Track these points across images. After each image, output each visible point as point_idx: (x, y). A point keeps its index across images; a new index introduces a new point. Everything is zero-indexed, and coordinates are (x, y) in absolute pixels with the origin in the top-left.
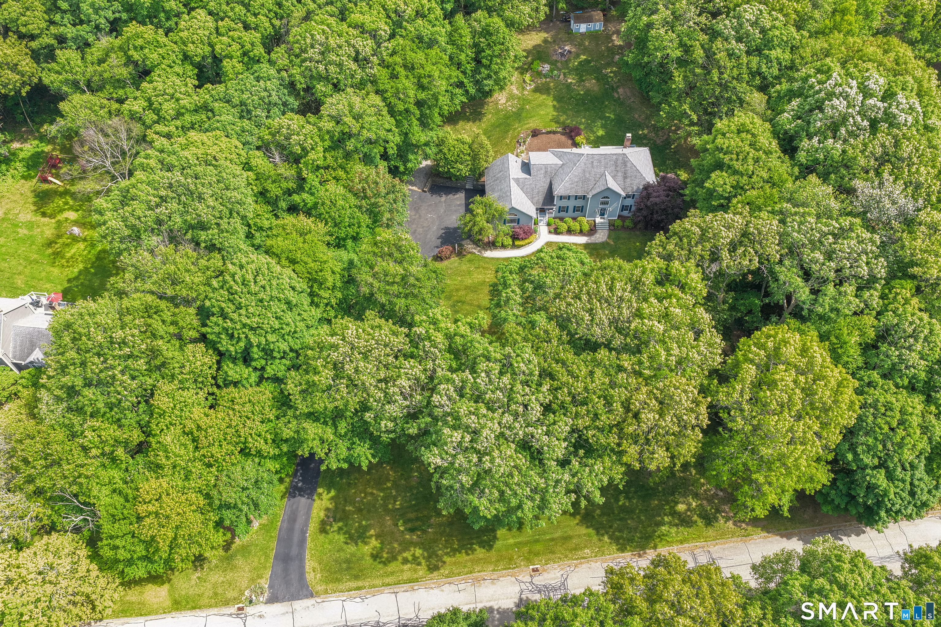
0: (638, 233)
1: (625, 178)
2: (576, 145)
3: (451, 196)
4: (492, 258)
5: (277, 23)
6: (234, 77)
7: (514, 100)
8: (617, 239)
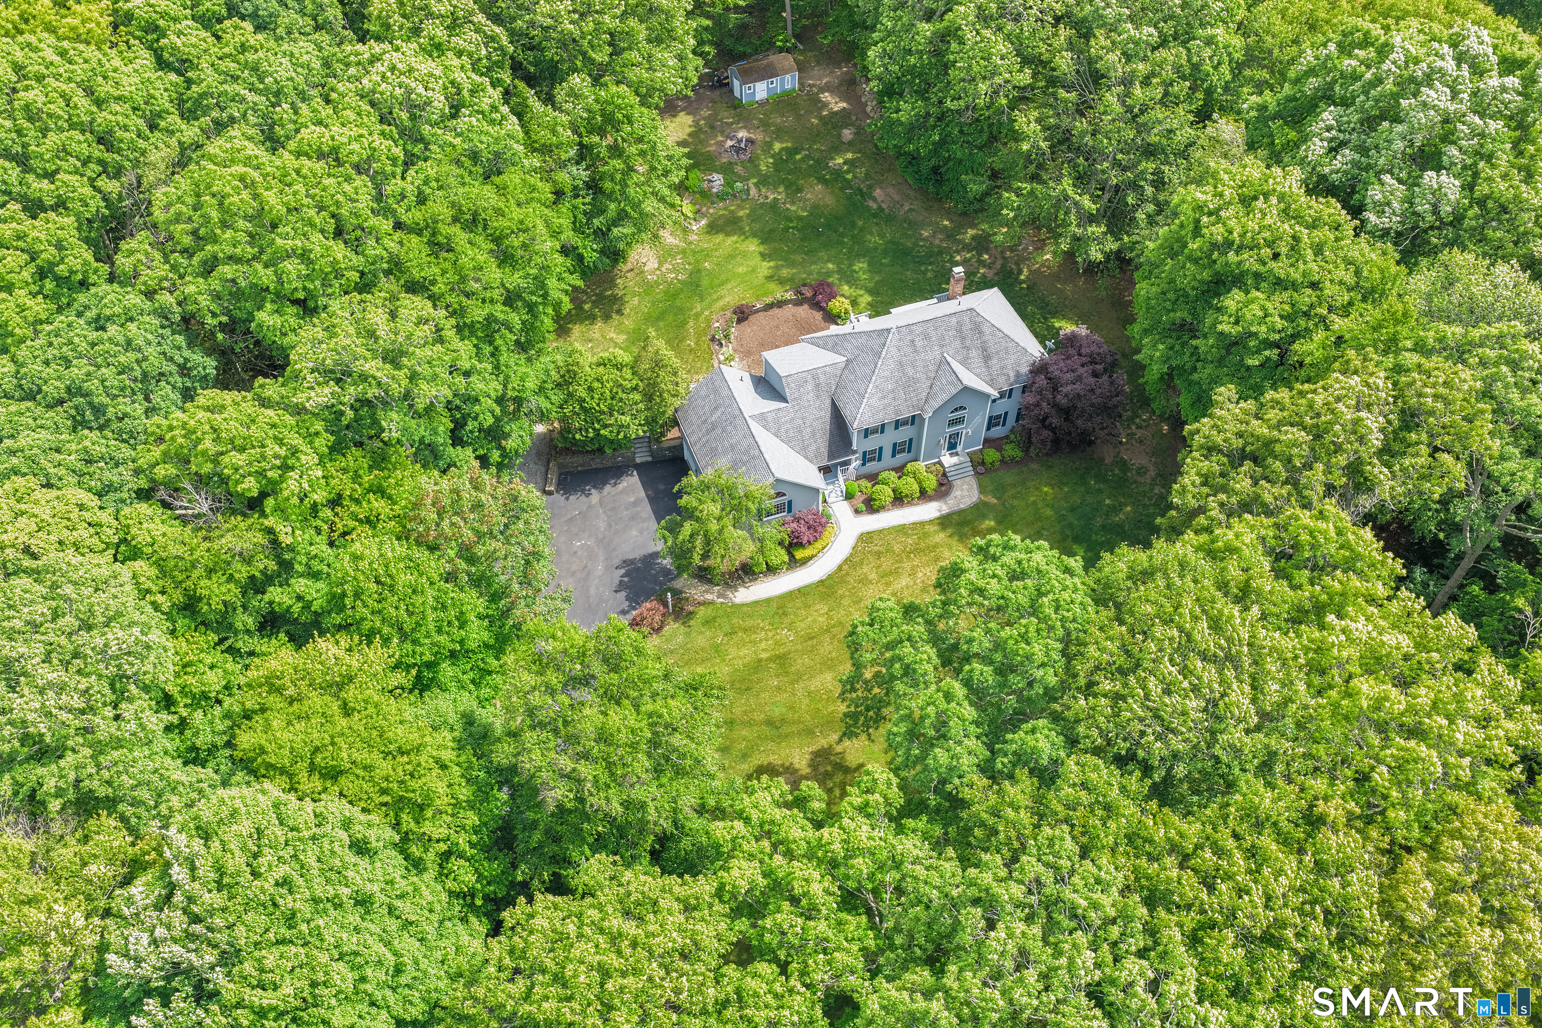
0: (1034, 466)
1: (987, 358)
2: (832, 318)
3: (608, 488)
4: (756, 603)
5: (112, 186)
6: (29, 332)
7: (674, 257)
8: (1000, 490)
